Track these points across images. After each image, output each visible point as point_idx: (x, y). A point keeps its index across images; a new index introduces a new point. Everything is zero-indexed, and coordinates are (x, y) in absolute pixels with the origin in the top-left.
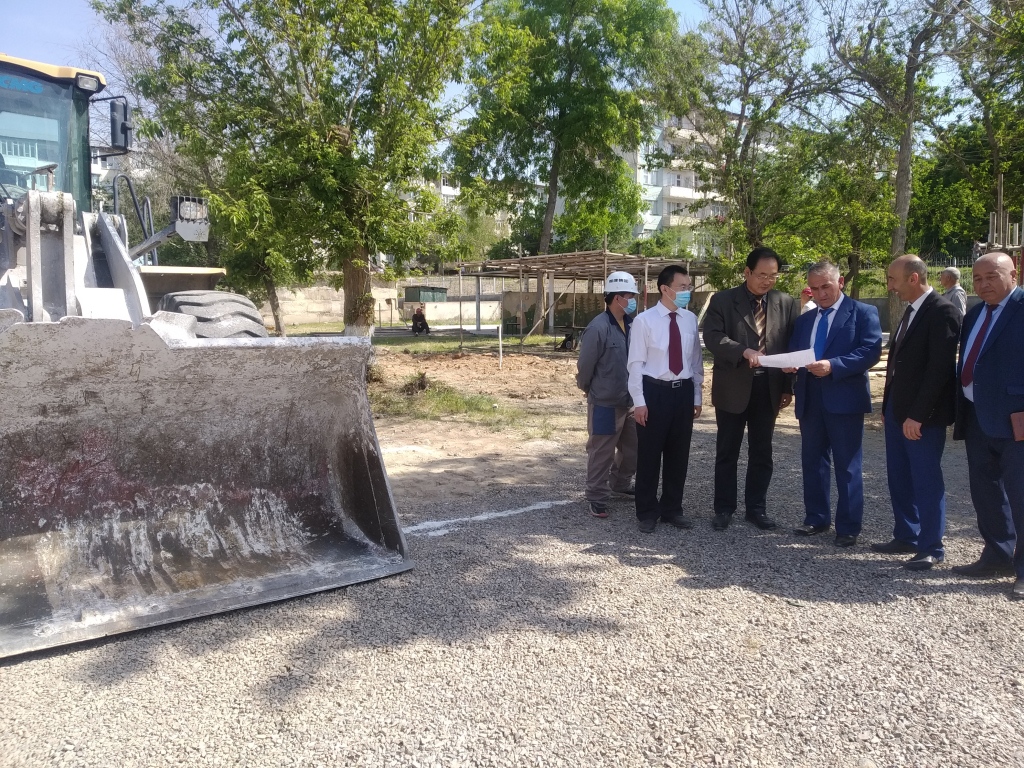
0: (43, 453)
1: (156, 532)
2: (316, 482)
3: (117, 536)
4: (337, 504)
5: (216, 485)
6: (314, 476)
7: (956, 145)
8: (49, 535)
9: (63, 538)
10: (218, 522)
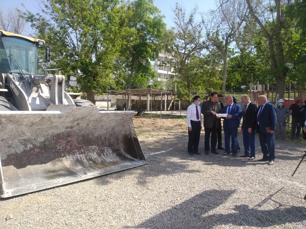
0: (63, 138)
1: (87, 157)
2: (117, 145)
3: (79, 158)
4: (122, 151)
5: (97, 146)
6: (117, 144)
7: (236, 63)
8: (65, 158)
9: (67, 158)
10: (99, 155)
